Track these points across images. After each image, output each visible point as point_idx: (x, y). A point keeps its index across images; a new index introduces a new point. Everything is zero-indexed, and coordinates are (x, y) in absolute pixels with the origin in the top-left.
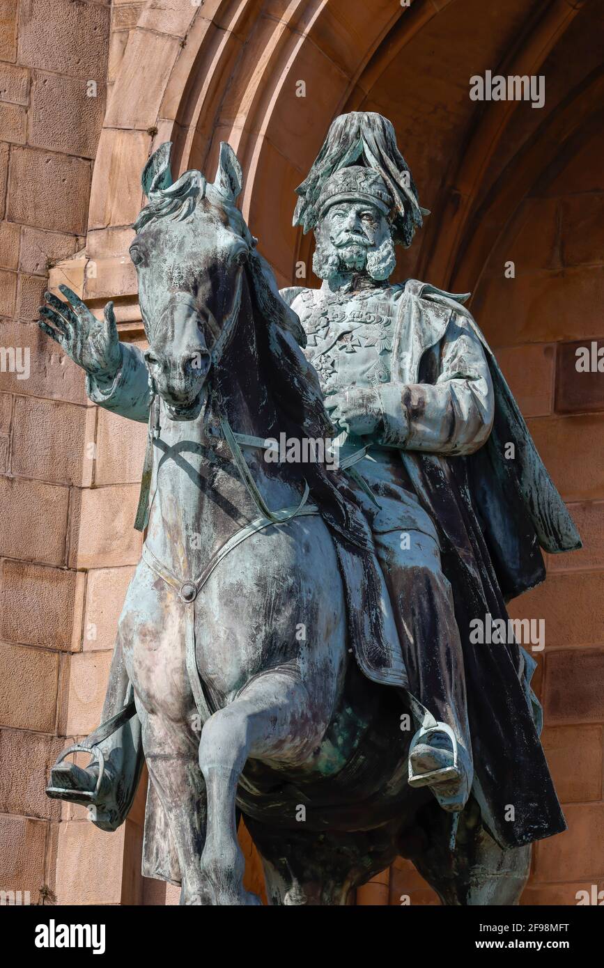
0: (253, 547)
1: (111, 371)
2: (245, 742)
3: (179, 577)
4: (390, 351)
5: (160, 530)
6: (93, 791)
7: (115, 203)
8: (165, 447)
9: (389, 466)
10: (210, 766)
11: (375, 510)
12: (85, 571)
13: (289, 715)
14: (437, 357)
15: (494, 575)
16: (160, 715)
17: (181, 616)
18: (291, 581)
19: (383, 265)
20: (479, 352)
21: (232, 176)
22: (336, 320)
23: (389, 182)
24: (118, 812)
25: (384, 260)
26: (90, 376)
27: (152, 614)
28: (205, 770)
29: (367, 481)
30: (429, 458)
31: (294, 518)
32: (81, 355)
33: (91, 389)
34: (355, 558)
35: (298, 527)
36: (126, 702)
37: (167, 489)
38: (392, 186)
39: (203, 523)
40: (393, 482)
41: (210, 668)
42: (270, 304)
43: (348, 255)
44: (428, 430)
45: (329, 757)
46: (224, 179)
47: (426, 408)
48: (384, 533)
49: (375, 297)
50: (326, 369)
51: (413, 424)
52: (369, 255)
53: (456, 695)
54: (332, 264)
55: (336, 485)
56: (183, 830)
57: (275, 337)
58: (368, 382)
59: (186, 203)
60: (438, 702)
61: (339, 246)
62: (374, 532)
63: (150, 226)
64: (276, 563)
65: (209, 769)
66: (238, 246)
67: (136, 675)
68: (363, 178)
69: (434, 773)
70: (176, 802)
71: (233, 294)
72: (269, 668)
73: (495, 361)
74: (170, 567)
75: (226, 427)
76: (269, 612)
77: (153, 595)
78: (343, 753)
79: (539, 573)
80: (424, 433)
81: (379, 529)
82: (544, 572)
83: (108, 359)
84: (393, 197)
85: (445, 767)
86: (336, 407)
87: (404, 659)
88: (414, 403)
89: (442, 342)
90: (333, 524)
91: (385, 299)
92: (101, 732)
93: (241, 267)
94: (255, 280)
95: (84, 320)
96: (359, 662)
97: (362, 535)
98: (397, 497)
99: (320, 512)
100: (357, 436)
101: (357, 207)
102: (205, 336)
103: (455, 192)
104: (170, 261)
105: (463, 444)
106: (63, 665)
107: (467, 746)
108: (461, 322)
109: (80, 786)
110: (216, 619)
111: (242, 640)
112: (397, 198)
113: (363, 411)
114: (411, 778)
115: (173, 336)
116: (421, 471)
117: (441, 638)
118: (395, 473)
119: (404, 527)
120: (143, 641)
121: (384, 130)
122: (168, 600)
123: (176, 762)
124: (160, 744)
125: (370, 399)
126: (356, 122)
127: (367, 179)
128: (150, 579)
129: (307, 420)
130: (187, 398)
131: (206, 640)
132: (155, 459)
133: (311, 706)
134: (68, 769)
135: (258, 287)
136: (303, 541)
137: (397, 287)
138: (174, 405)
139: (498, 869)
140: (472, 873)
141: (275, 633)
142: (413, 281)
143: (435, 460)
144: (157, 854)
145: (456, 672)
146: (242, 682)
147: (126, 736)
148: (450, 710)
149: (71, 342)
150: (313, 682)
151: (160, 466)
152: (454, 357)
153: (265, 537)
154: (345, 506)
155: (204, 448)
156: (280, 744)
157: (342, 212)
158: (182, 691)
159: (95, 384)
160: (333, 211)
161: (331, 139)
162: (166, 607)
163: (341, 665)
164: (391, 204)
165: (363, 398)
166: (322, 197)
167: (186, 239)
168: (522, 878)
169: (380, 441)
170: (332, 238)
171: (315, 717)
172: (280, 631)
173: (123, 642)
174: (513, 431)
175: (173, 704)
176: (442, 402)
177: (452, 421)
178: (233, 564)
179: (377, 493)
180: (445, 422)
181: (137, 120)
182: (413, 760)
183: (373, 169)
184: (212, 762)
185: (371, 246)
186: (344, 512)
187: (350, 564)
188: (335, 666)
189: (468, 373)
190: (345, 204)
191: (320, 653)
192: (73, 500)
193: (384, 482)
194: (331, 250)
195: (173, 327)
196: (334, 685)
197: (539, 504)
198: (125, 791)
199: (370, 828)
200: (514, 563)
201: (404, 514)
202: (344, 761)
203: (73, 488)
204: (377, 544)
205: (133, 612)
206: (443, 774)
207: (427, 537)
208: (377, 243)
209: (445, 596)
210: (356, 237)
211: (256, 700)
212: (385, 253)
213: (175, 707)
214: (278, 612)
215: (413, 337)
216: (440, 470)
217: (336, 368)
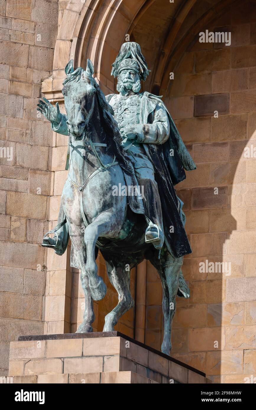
0: (99, 176)
1: (58, 122)
2: (97, 234)
3: (78, 184)
4: (139, 114)
5: (72, 171)
6: (55, 245)
7: (61, 62)
8: (73, 147)
9: (139, 148)
10: (87, 241)
11: (135, 162)
12: (54, 172)
13: (110, 224)
14: (153, 115)
15: (170, 179)
16: (73, 224)
17: (79, 196)
18: (110, 185)
19: (137, 88)
20: (165, 113)
21: (91, 69)
22: (124, 105)
23: (139, 63)
24: (63, 250)
25: (137, 86)
26: (52, 123)
27: (70, 195)
28: (86, 242)
29: (133, 153)
30: (151, 145)
31: (111, 166)
32: (49, 117)
33: (52, 127)
34: (129, 177)
35: (112, 169)
36: (64, 219)
37: (74, 159)
38: (139, 64)
39: (85, 169)
40: (141, 153)
41: (87, 211)
42: (103, 104)
43: (127, 85)
44: (150, 137)
45: (122, 234)
46: (89, 70)
47: (150, 131)
48: (138, 168)
49: (135, 97)
50: (121, 120)
51: (146, 136)
52: (133, 85)
53: (159, 216)
54: (122, 88)
55: (123, 155)
56: (81, 257)
57: (105, 113)
58: (133, 123)
59: (78, 77)
60: (154, 218)
61: (124, 83)
62: (135, 168)
63: (67, 84)
64: (106, 180)
65: (87, 242)
66: (93, 90)
67: (66, 212)
68: (131, 62)
69: (152, 239)
70: (78, 249)
71: (92, 103)
72: (105, 210)
73: (170, 116)
74: (76, 182)
75: (91, 142)
76: (104, 195)
77: (70, 190)
78: (127, 233)
79: (184, 177)
80: (149, 138)
81: (136, 167)
82: (185, 176)
83: (57, 119)
84: (140, 67)
85: (156, 237)
86: (123, 131)
87: (144, 206)
88: (146, 130)
89: (154, 111)
90: (123, 167)
91: (138, 98)
92: (57, 227)
93: (94, 95)
94: (99, 97)
95: (50, 107)
96: (131, 207)
97: (131, 170)
98: (142, 157)
99: (119, 164)
100: (130, 140)
101: (129, 71)
102: (84, 116)
103: (163, 51)
104: (73, 95)
105: (161, 141)
106: (48, 200)
107: (162, 231)
108: (160, 104)
109: (51, 243)
110: (89, 197)
111: (96, 202)
112: (141, 68)
113: (131, 132)
114: (146, 241)
115: (74, 117)
116: (149, 149)
117: (154, 199)
118: (141, 150)
119: (143, 167)
120: (68, 203)
121: (137, 47)
122: (75, 192)
123: (78, 237)
124: (74, 232)
125: (133, 129)
126: (129, 45)
127: (132, 63)
128: (70, 185)
129: (115, 137)
130: (79, 135)
131: (86, 203)
132: (70, 150)
133: (117, 221)
134: (48, 239)
135: (100, 99)
136: (114, 173)
137: (141, 94)
138: (75, 136)
139: (174, 262)
140: (166, 264)
141: (106, 201)
142: (146, 92)
143: (153, 146)
144: (75, 260)
145: (159, 209)
146: (97, 215)
147: (65, 228)
148: (157, 221)
149: (46, 114)
150: (117, 214)
151: (72, 152)
152: (158, 115)
153: (103, 173)
154: (126, 162)
155: (84, 147)
156: (108, 233)
157: (125, 72)
158: (79, 217)
159: (54, 125)
160: (122, 72)
161: (121, 51)
162: (75, 193)
163: (125, 208)
164: (139, 70)
165: (131, 129)
166: (119, 68)
167: (78, 88)
168: (181, 265)
169: (136, 141)
170: (122, 80)
171: (118, 224)
172: (107, 200)
173: (62, 203)
174: (176, 136)
175: (77, 221)
176: (154, 129)
177: (157, 135)
178: (93, 181)
179: (136, 156)
180: (155, 135)
181: (67, 37)
182: (146, 235)
183: (134, 59)
184: (88, 240)
185: (134, 82)
186: (126, 163)
187: (128, 179)
188: (124, 209)
189: (162, 120)
190: (126, 70)
191: (119, 206)
192: (50, 151)
193: (138, 153)
194: (122, 84)
195: (74, 114)
196: (123, 214)
197: (183, 157)
198: (65, 244)
199: (136, 252)
200: (177, 174)
201: (143, 163)
202: (127, 235)
203: (50, 147)
204: (135, 172)
205: (65, 194)
206: (155, 239)
207: (150, 169)
208: (135, 82)
209: (156, 187)
210: (129, 80)
211: (100, 221)
212: (138, 84)
213: (78, 222)
214: (107, 194)
215: (146, 110)
216: (154, 149)
217: (123, 119)
